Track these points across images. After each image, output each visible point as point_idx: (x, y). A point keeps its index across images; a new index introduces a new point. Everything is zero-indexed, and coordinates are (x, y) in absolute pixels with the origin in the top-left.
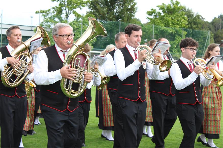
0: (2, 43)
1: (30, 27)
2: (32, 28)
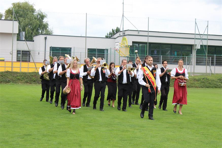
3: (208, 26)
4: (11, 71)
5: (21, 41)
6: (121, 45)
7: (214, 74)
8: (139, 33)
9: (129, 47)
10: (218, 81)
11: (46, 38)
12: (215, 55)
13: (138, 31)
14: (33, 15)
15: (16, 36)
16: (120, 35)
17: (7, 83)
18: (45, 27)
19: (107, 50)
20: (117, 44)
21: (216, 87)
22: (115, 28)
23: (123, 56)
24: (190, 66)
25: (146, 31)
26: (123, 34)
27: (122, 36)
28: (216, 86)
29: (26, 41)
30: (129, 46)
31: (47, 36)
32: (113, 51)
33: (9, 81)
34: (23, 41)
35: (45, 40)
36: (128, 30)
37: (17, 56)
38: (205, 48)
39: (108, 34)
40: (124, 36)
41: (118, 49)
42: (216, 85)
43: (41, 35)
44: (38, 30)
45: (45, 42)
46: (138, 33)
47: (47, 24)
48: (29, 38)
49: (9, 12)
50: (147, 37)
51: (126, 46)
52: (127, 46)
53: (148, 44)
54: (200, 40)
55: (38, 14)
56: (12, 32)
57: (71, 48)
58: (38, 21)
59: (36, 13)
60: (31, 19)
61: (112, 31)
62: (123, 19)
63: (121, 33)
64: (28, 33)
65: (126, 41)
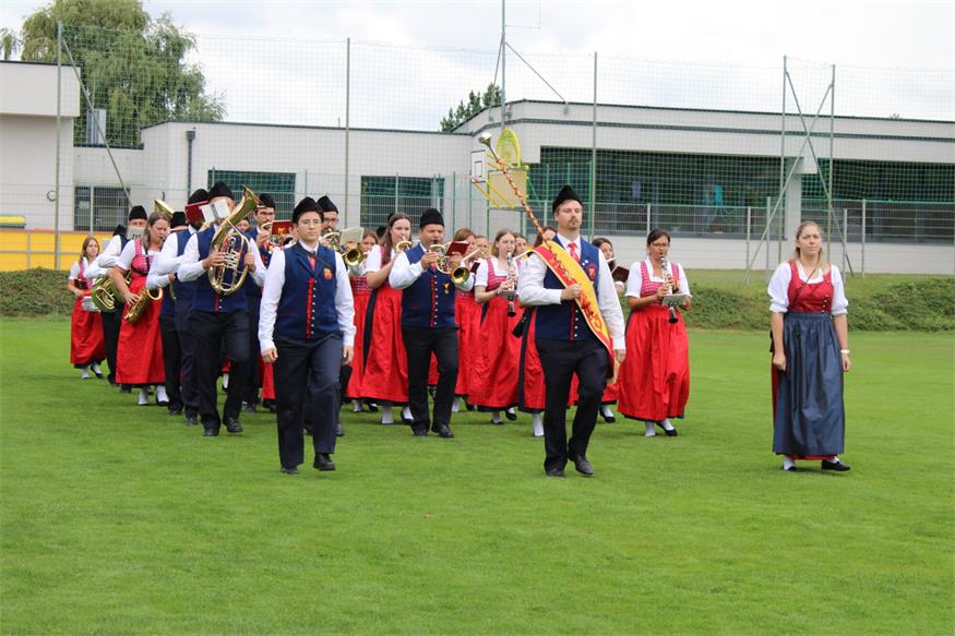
0: (833, 197)
3: (832, 86)
4: (50, 266)
5: (90, 146)
6: (493, 162)
7: (861, 274)
8: (566, 112)
9: (524, 170)
10: (874, 303)
11: (191, 136)
12: (864, 201)
13: (564, 103)
14: (139, 42)
15: (72, 124)
16: (491, 119)
17: (40, 317)
18: (189, 87)
19: (441, 181)
20: (475, 157)
22: (481, 90)
23: (501, 206)
24: (764, 243)
25: (587, 104)
26: (504, 115)
27: (498, 124)
28: (862, 322)
29: (111, 147)
30: (527, 167)
31: (198, 126)
32: (462, 185)
33: (45, 306)
34: (101, 146)
35: (186, 143)
36: (525, 101)
37: (76, 208)
38: (823, 172)
39: (455, 112)
40: (509, 123)
41: (481, 179)
42: (863, 318)
43: (170, 124)
44: (159, 101)
45: (190, 147)
46: (564, 112)
47: (199, 76)
48: (124, 135)
49: (40, 27)
50: (591, 128)
51: (515, 165)
52: (519, 166)
53: (594, 153)
54: (803, 138)
55: (161, 33)
56: (54, 113)
57: (293, 176)
58: (159, 65)
59: (150, 32)
60: (130, 58)
61: (469, 101)
62: (504, 54)
63: (497, 114)
64: (122, 112)
65: (514, 145)
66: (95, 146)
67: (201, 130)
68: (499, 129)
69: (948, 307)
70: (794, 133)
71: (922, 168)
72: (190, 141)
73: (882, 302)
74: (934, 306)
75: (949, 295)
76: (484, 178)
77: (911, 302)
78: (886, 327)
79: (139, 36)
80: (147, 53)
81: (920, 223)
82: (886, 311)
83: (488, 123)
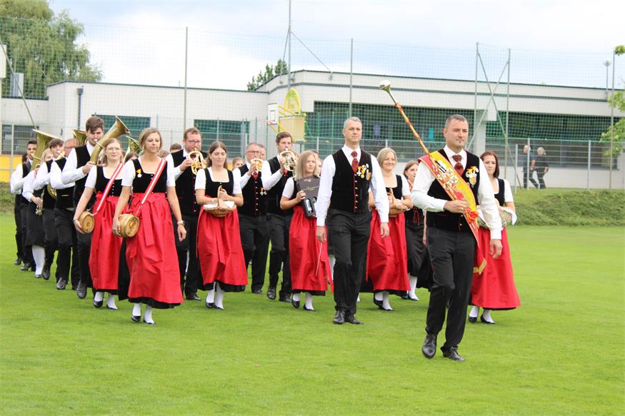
0: (509, 136)
1: (604, 91)
2: (607, 93)
3: (509, 63)
5: (12, 97)
6: (282, 111)
8: (331, 78)
9: (303, 116)
10: (535, 207)
11: (80, 92)
12: (529, 139)
13: (330, 72)
14: (46, 28)
16: (281, 83)
18: (79, 59)
19: (247, 123)
20: (271, 107)
21: (527, 223)
22: (273, 64)
25: (346, 73)
26: (290, 80)
27: (285, 87)
28: (527, 220)
29: (27, 98)
30: (305, 114)
31: (85, 85)
32: (261, 126)
34: (19, 98)
35: (78, 96)
36: (304, 71)
37: (3, 139)
38: (502, 120)
39: (256, 78)
40: (292, 85)
41: (274, 122)
42: (528, 217)
43: (67, 83)
44: (59, 68)
45: (80, 99)
47: (86, 52)
48: (35, 91)
50: (348, 89)
51: (297, 113)
52: (300, 114)
53: (351, 106)
54: (489, 97)
55: (61, 24)
57: (148, 119)
58: (60, 45)
59: (54, 23)
60: (40, 38)
61: (266, 71)
62: (290, 39)
63: (285, 79)
64: (34, 75)
65: (296, 100)
66: (16, 98)
67: (87, 87)
68: (286, 89)
69: (584, 210)
70: (483, 94)
71: (566, 118)
72: (80, 95)
73: (541, 206)
74: (575, 209)
75: (585, 203)
76: (277, 122)
77: (560, 206)
78: (544, 223)
79: (46, 25)
80: (51, 36)
81: (563, 154)
82: (543, 212)
83: (279, 85)
